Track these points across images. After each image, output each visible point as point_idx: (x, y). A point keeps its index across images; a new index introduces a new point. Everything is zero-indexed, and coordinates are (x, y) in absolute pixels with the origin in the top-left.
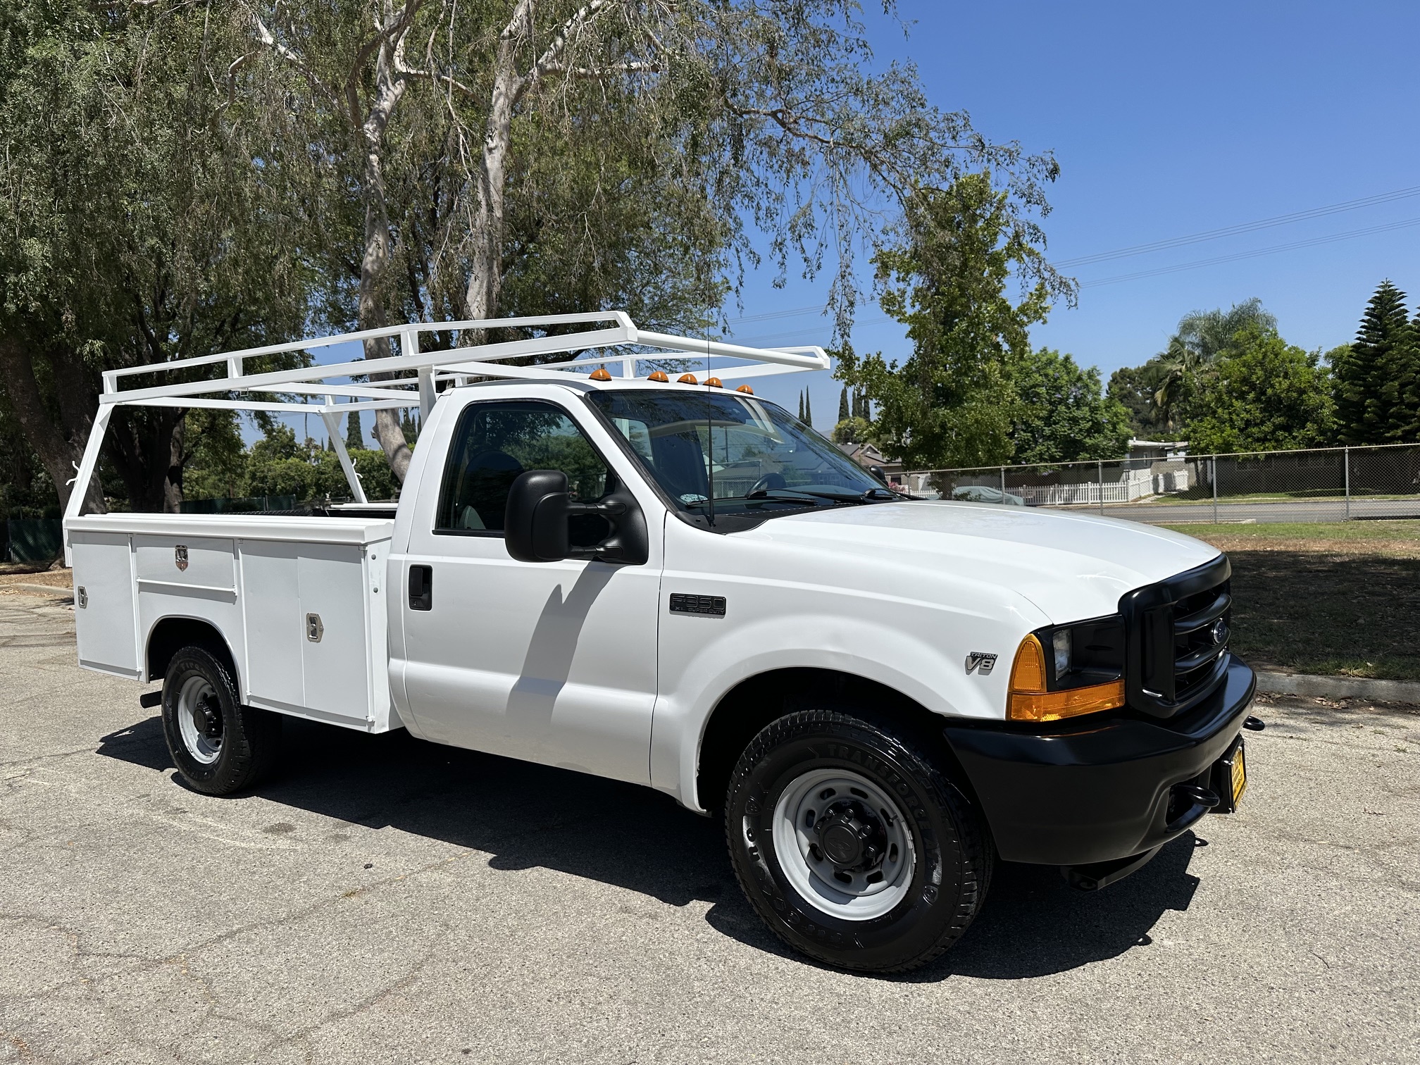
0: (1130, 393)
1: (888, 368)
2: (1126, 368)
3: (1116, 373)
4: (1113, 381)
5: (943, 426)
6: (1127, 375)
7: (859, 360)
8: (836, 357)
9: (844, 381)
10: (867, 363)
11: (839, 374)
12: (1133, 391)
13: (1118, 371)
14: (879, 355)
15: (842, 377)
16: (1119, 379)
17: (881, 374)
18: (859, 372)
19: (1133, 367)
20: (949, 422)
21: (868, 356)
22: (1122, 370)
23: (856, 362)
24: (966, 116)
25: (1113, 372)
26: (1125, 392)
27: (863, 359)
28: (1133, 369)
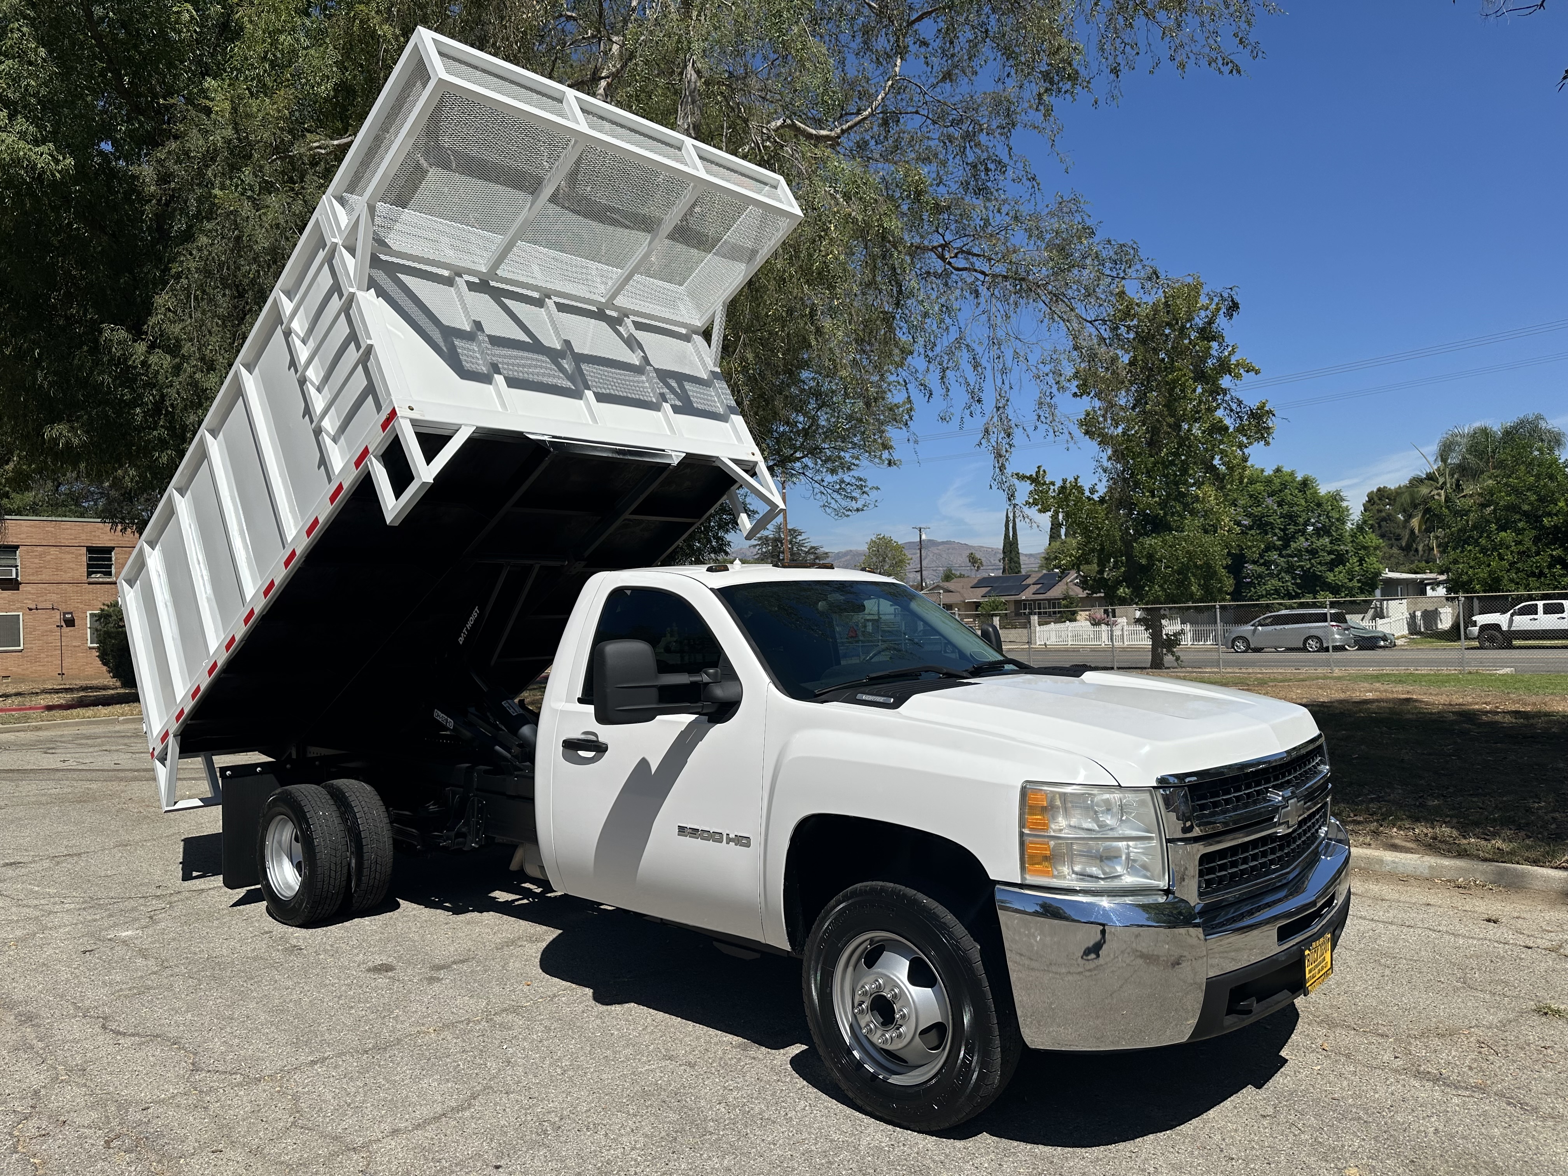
0: (1389, 515)
1: (1087, 493)
2: (1384, 487)
3: (1372, 492)
4: (1369, 501)
5: (1150, 557)
6: (1386, 494)
7: (1054, 485)
8: (1029, 482)
9: (1037, 508)
10: (1063, 488)
11: (1031, 501)
12: (1393, 513)
13: (1375, 490)
14: (1076, 480)
15: (1035, 503)
16: (1376, 499)
17: (1078, 500)
18: (1054, 497)
19: (1392, 486)
20: (1157, 553)
21: (1064, 481)
22: (1379, 490)
23: (1052, 487)
24: (1135, 246)
25: (1370, 491)
26: (1383, 514)
27: (1059, 484)
28: (1393, 488)
